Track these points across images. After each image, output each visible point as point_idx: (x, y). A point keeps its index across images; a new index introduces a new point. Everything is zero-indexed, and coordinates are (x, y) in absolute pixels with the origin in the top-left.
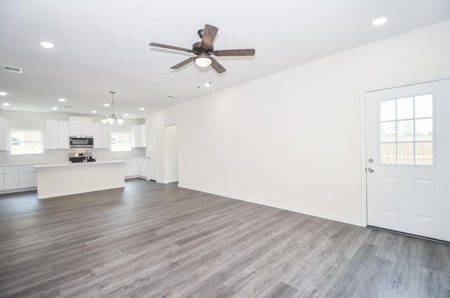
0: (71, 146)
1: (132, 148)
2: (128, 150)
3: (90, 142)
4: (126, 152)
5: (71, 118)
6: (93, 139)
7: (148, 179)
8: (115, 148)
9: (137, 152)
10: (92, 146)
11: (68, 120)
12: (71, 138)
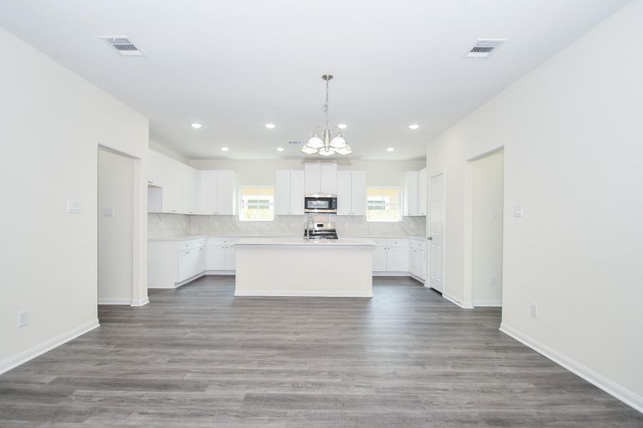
0: (307, 210)
1: (404, 217)
2: (396, 220)
3: (332, 203)
4: (392, 224)
5: (308, 166)
6: (336, 199)
7: (428, 285)
8: (373, 216)
9: (412, 225)
10: (335, 211)
11: (304, 169)
12: (306, 198)
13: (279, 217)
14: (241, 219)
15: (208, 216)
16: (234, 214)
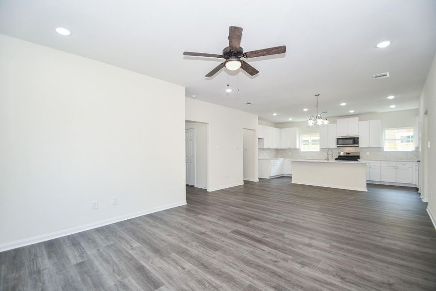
0: (338, 145)
3: (355, 141)
4: (407, 153)
5: (339, 120)
6: (358, 138)
10: (357, 145)
11: (336, 123)
12: (337, 139)
13: (322, 149)
14: (301, 150)
15: (286, 149)
16: (297, 147)
